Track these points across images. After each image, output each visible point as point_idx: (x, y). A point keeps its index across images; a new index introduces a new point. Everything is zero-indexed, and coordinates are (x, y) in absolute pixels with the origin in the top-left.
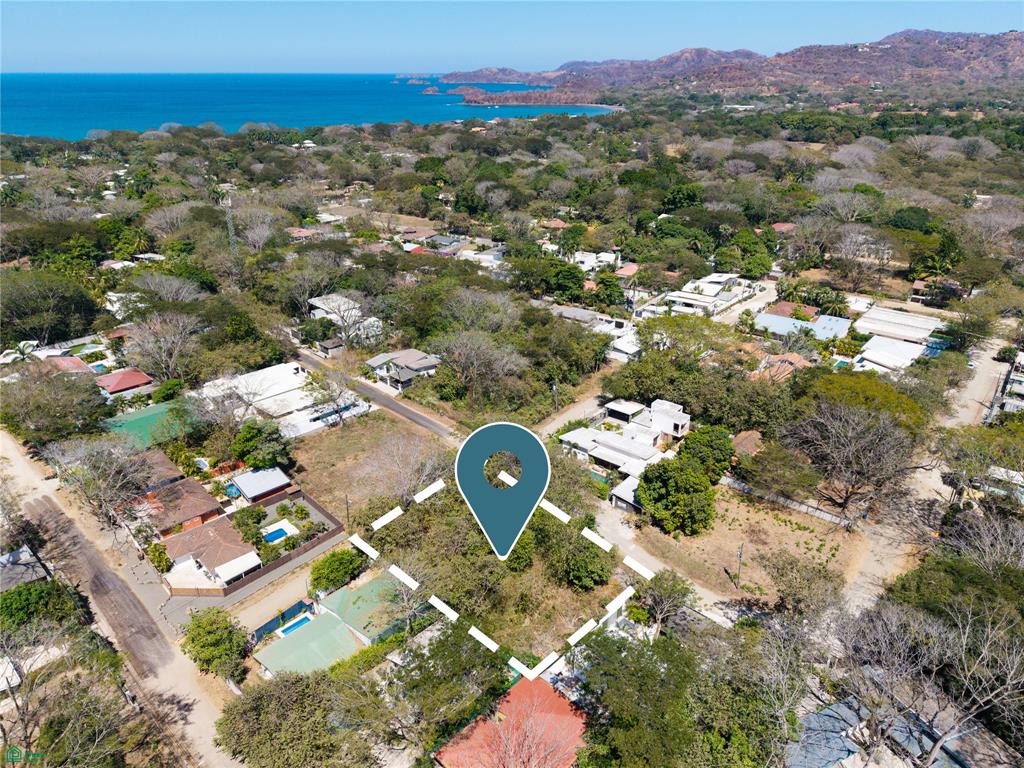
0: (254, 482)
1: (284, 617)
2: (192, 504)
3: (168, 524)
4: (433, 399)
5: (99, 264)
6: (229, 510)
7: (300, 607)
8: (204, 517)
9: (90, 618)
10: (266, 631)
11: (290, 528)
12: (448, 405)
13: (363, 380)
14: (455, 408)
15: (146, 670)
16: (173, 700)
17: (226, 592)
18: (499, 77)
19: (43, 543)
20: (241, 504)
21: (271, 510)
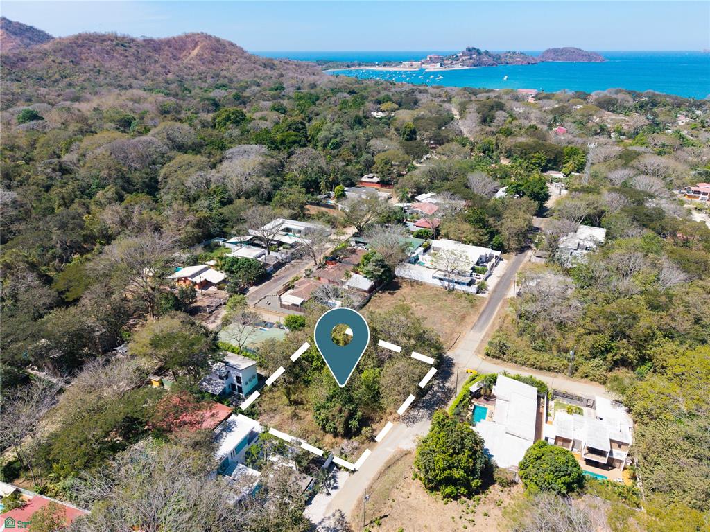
6: (341, 286)
9: (258, 285)
13: (516, 280)
17: (281, 306)
20: (346, 286)
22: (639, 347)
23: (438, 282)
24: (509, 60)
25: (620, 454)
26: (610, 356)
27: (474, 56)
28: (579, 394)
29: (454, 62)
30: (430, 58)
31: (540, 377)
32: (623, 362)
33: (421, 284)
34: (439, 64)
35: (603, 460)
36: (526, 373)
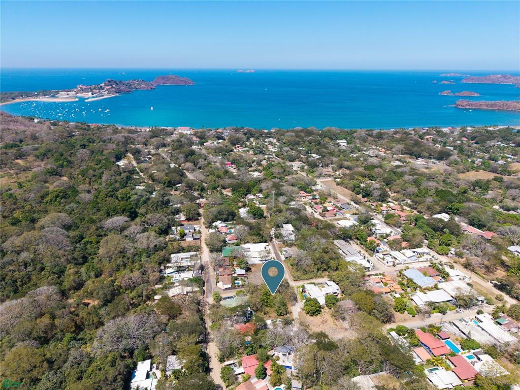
0: (240, 271)
1: (229, 298)
2: (227, 272)
3: (222, 274)
4: (289, 264)
5: (246, 196)
6: (233, 275)
7: (231, 297)
8: (228, 275)
9: (204, 286)
10: (225, 299)
11: (240, 283)
12: (291, 267)
13: (279, 253)
14: (292, 268)
15: (207, 297)
16: (208, 303)
17: (224, 290)
18: (500, 80)
19: (203, 270)
20: (236, 275)
21: (240, 278)
22: (327, 264)
23: (261, 262)
24: (138, 87)
25: (338, 292)
26: (321, 269)
27: (114, 86)
28: (320, 282)
29: (101, 91)
30: (81, 88)
31: (312, 281)
32: (325, 270)
33: (255, 265)
34: (90, 93)
35: (337, 294)
36: (309, 282)
